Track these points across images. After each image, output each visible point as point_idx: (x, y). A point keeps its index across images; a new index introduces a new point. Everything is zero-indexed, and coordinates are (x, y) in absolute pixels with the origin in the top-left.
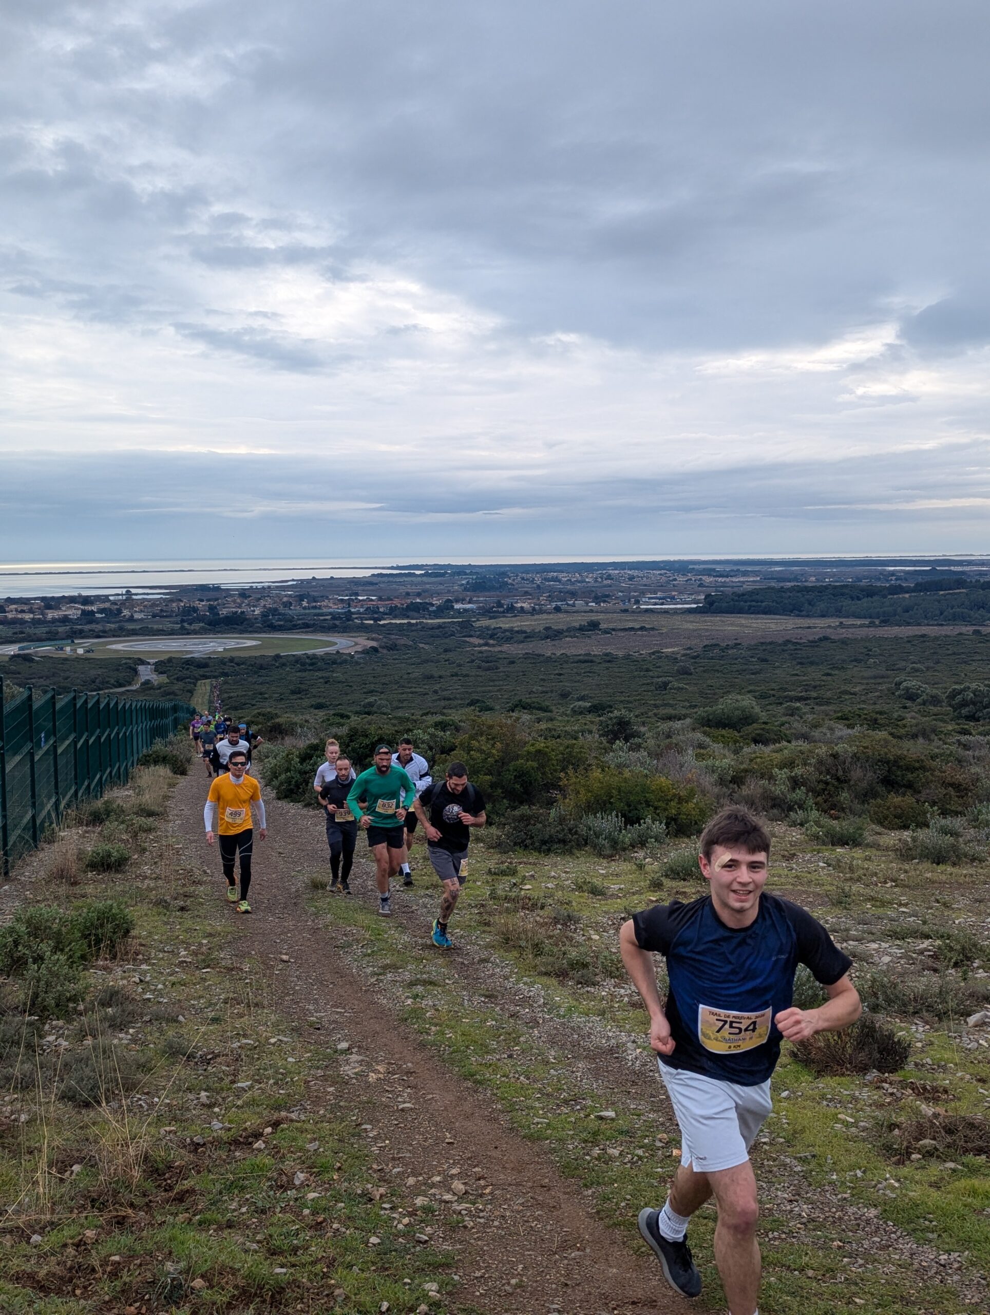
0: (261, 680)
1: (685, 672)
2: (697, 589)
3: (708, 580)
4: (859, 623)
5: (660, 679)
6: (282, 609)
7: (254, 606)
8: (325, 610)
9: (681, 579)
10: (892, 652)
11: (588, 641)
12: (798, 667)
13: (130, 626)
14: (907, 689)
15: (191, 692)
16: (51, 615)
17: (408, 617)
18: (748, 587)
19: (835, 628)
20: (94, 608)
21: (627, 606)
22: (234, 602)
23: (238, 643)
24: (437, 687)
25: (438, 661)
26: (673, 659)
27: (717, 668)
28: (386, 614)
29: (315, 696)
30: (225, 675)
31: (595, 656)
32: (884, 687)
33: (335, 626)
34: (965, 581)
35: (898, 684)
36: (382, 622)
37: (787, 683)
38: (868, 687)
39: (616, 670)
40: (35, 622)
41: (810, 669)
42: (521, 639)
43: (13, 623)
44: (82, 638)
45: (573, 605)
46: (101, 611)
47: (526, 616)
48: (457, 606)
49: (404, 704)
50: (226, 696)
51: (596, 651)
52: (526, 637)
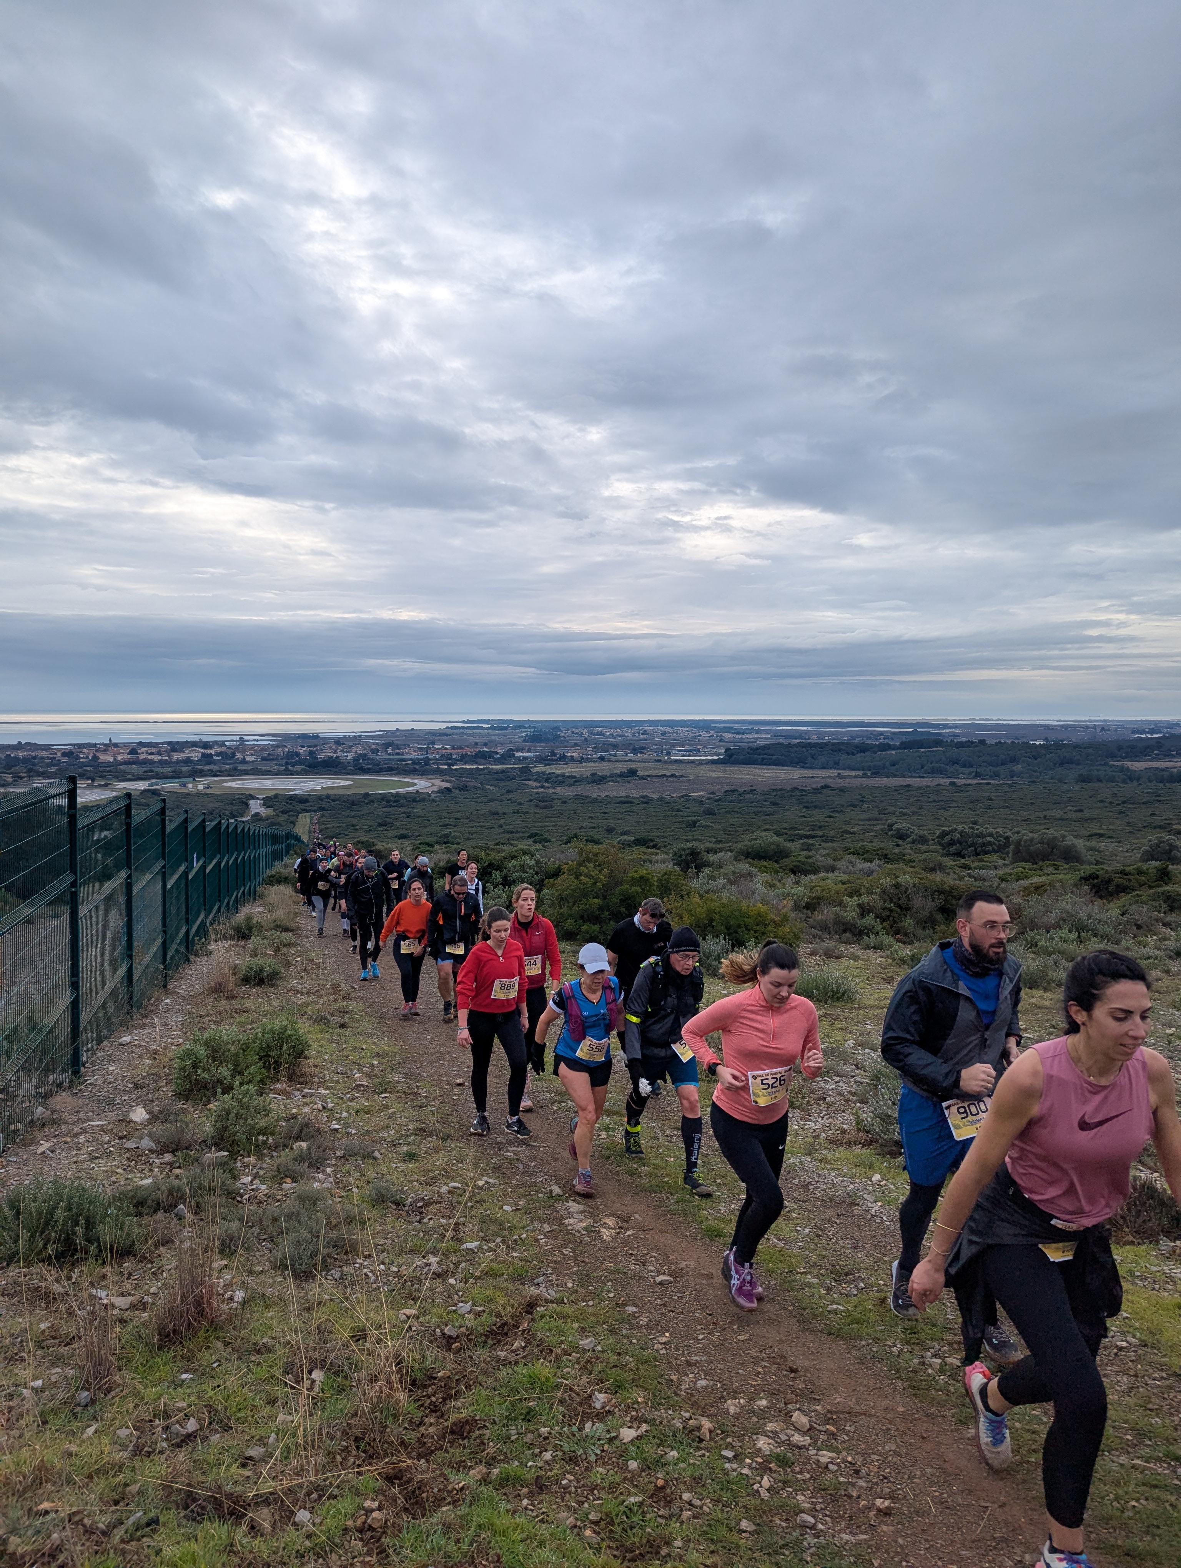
0: (353, 814)
1: (710, 812)
2: (718, 743)
3: (727, 736)
4: (854, 774)
5: (690, 818)
6: (370, 755)
7: (347, 752)
8: (406, 757)
9: (705, 735)
10: (882, 798)
11: (627, 785)
12: (805, 810)
13: (241, 767)
14: (898, 830)
15: (293, 823)
16: (176, 756)
17: (476, 763)
18: (762, 743)
19: (834, 778)
20: (212, 752)
21: (660, 756)
22: (331, 748)
23: (334, 783)
24: (503, 821)
25: (502, 801)
26: (699, 802)
27: (737, 809)
28: (458, 760)
29: (398, 828)
30: (323, 809)
31: (634, 798)
32: (878, 827)
33: (416, 770)
34: (942, 741)
35: (890, 826)
36: (454, 767)
37: (796, 823)
38: (865, 827)
39: (653, 810)
40: (162, 763)
41: (815, 812)
42: (572, 783)
43: (145, 763)
44: (202, 776)
45: (615, 755)
46: (218, 754)
47: (575, 764)
48: (518, 754)
49: (474, 836)
50: (323, 827)
51: (635, 794)
52: (576, 781)
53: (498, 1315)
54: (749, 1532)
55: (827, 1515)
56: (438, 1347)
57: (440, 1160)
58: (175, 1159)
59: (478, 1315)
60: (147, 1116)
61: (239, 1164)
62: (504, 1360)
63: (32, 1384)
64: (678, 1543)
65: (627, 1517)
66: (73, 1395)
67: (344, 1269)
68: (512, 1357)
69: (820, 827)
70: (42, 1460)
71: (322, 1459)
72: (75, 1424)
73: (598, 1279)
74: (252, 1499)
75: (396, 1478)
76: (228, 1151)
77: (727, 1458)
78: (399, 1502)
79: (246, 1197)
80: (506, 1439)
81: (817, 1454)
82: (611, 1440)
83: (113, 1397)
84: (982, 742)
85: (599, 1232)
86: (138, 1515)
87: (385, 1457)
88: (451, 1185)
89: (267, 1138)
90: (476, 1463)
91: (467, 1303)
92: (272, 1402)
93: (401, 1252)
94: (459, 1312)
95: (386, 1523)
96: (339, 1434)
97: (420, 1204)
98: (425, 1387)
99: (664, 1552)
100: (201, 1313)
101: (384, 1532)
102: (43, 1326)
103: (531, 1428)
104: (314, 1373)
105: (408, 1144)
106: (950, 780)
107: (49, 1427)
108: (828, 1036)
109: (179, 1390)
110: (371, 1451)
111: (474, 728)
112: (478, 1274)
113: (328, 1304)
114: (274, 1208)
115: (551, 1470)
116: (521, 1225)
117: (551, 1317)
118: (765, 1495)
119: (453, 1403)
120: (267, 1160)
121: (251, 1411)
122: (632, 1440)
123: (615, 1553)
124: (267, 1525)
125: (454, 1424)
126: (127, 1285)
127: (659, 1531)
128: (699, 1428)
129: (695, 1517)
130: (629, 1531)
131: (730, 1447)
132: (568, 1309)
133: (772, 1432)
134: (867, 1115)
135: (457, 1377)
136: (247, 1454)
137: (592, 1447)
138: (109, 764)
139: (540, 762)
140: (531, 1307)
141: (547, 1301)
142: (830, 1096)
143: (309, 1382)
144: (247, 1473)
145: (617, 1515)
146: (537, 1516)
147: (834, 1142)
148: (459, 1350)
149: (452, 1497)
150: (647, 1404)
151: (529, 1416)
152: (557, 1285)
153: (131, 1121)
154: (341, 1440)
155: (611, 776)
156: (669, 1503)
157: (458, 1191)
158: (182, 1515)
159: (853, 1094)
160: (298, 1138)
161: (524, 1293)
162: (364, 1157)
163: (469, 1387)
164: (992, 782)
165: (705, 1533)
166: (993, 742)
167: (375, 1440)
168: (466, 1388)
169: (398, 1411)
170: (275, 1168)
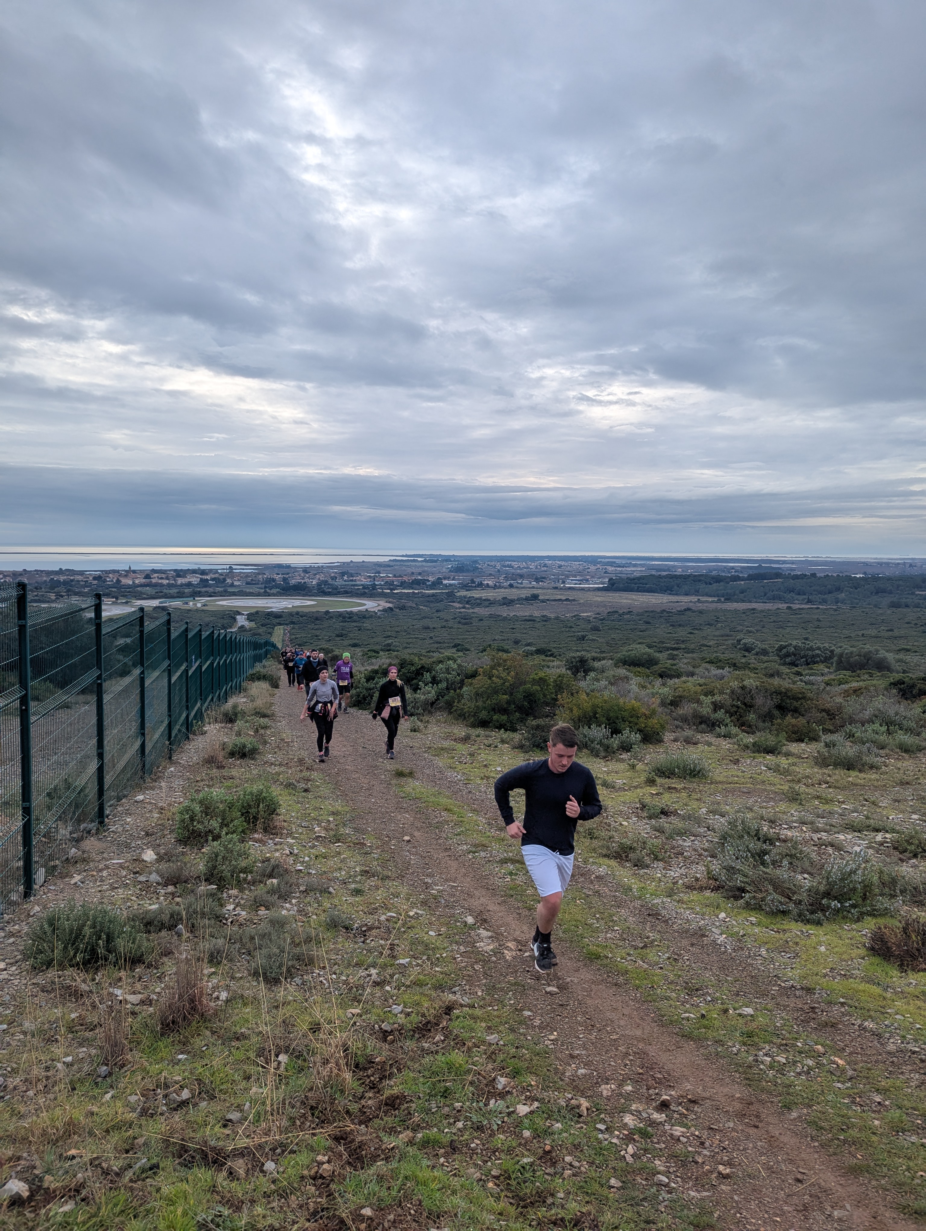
0: (317, 627)
1: (596, 629)
2: (603, 574)
3: (610, 569)
4: (711, 600)
5: (580, 634)
6: (330, 581)
7: (312, 579)
8: (358, 583)
9: (593, 568)
10: (733, 619)
11: (531, 607)
12: (671, 628)
13: (230, 590)
14: (745, 644)
15: (270, 633)
16: (180, 581)
17: (413, 589)
18: (638, 574)
19: (695, 602)
20: (208, 577)
21: (557, 585)
22: (300, 575)
23: (302, 603)
24: (433, 634)
25: (432, 618)
26: (587, 620)
27: (617, 627)
28: (398, 586)
29: (351, 639)
30: (293, 623)
31: (536, 617)
32: (730, 642)
33: (365, 593)
34: (781, 574)
35: (739, 641)
36: (396, 591)
37: (664, 638)
38: (718, 642)
39: (550, 626)
40: (170, 586)
41: (679, 629)
42: (487, 604)
43: (156, 586)
44: (200, 596)
45: (522, 583)
46: (212, 579)
47: (490, 590)
48: (445, 582)
49: (411, 645)
50: (294, 637)
51: (537, 614)
52: (490, 604)
53: (423, 1015)
54: (617, 1188)
55: (678, 1176)
56: (377, 1039)
57: (380, 895)
58: (176, 890)
59: (408, 1015)
60: (155, 857)
61: (225, 895)
62: (427, 1050)
63: (64, 1059)
64: (561, 1195)
65: (521, 1174)
66: (96, 1069)
67: (305, 977)
68: (434, 1048)
69: (683, 641)
70: (71, 1118)
71: (285, 1123)
72: (97, 1091)
73: (502, 989)
74: (231, 1152)
75: (342, 1138)
76: (217, 885)
77: (600, 1130)
78: (344, 1157)
79: (230, 920)
80: (428, 1111)
81: (671, 1129)
82: (509, 1114)
83: (126, 1071)
84: (814, 575)
85: (503, 953)
86: (143, 1161)
87: (334, 1122)
88: (389, 914)
89: (247, 876)
90: (405, 1129)
91: (399, 1005)
92: (248, 1078)
93: (349, 965)
94: (393, 1012)
95: (333, 1173)
96: (299, 1104)
97: (364, 929)
98: (366, 1069)
99: (550, 1200)
100: (194, 1009)
101: (332, 1180)
102: (73, 1016)
103: (448, 1103)
104: (280, 1056)
105: (355, 882)
106: (789, 605)
107: (76, 1092)
108: (686, 805)
109: (177, 1067)
110: (323, 1118)
111: (411, 561)
112: (408, 983)
113: (292, 1004)
114: (251, 930)
115: (462, 1136)
116: (442, 947)
117: (465, 1017)
118: (629, 1159)
119: (387, 1082)
120: (247, 892)
121: (231, 1084)
122: (526, 1114)
123: (511, 1201)
124: (242, 1172)
125: (388, 1098)
126: (138, 986)
127: (546, 1185)
128: (578, 1107)
129: (574, 1175)
130: (522, 1184)
131: (602, 1121)
132: (478, 1012)
133: (636, 1111)
134: (716, 867)
135: (391, 1062)
136: (227, 1118)
137: (495, 1119)
138: (129, 586)
139: (462, 588)
140: (449, 1010)
141: (462, 1006)
142: (686, 851)
143: (276, 1063)
144: (227, 1131)
145: (513, 1172)
146: (451, 1171)
147: (690, 887)
148: (393, 1042)
149: (385, 1154)
150: (538, 1087)
151: (446, 1093)
152: (470, 993)
153: (143, 861)
154: (300, 1108)
155: (518, 599)
156: (554, 1164)
157: (394, 920)
158: (177, 1162)
159: (705, 850)
160: (271, 876)
161: (444, 999)
162: (321, 892)
163: (399, 1070)
164: (821, 607)
165: (582, 1187)
166: (822, 575)
167: (326, 1109)
168: (398, 1070)
169: (345, 1087)
170: (252, 899)
